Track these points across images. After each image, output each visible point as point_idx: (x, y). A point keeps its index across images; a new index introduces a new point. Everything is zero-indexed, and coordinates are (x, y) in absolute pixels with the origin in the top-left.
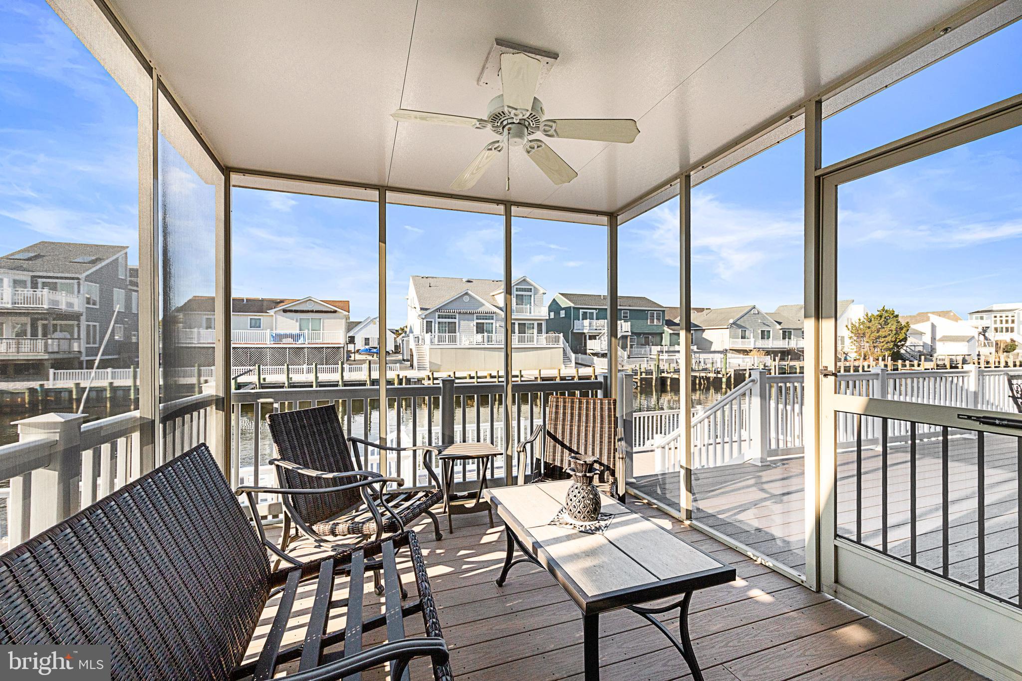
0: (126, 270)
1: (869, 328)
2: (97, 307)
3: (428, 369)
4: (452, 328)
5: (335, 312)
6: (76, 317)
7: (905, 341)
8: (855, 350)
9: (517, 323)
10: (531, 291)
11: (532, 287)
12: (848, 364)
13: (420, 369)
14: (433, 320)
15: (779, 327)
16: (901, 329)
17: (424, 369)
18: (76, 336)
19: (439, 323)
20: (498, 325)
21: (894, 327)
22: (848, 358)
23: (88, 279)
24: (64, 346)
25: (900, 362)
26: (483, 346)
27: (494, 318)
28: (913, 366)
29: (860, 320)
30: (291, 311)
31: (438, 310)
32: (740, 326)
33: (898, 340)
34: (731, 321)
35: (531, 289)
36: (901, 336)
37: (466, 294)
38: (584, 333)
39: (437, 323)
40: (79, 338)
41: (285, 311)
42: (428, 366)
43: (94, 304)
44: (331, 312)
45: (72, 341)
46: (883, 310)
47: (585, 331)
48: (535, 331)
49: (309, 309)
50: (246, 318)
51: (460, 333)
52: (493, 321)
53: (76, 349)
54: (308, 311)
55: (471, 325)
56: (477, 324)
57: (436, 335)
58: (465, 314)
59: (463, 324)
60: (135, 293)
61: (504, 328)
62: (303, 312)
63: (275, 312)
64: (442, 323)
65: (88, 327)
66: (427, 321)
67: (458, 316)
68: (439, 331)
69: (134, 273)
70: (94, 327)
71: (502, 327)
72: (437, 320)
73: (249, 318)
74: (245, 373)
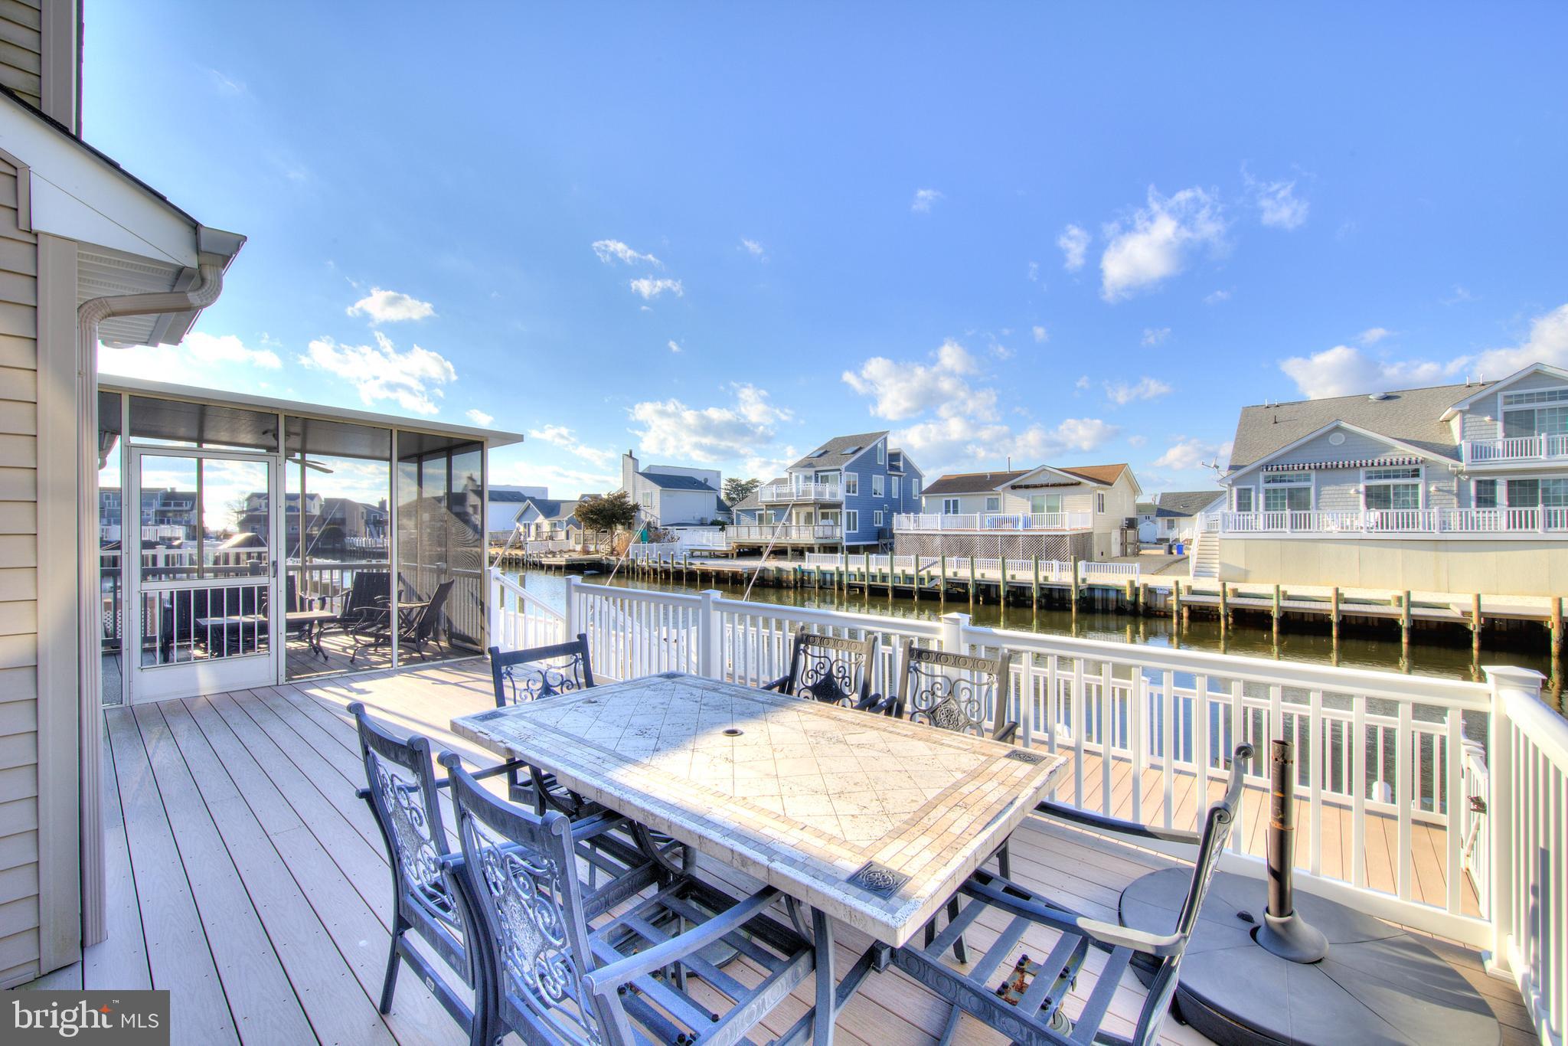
0: (885, 456)
2: (857, 495)
3: (1217, 575)
4: (1298, 500)
5: (1079, 484)
6: (838, 506)
9: (1502, 481)
13: (1199, 573)
14: (1253, 487)
17: (1210, 575)
18: (839, 523)
19: (1267, 491)
20: (1432, 489)
23: (847, 469)
24: (828, 532)
26: (1357, 536)
27: (1422, 474)
30: (1020, 487)
31: (1266, 466)
37: (1338, 429)
39: (1261, 490)
40: (841, 525)
41: (1014, 487)
42: (1218, 570)
43: (854, 491)
44: (1072, 484)
45: (835, 528)
49: (1044, 483)
50: (981, 499)
51: (1317, 508)
52: (1420, 482)
53: (838, 535)
54: (1042, 486)
55: (1352, 491)
56: (1368, 488)
57: (1259, 516)
58: (1334, 470)
59: (1328, 490)
60: (897, 478)
61: (1458, 495)
62: (1035, 487)
63: (1004, 490)
64: (1275, 491)
65: (849, 514)
66: (1239, 491)
67: (1313, 475)
68: (1267, 507)
69: (895, 457)
70: (855, 514)
71: (1450, 492)
72: (1263, 486)
73: (986, 498)
74: (930, 565)
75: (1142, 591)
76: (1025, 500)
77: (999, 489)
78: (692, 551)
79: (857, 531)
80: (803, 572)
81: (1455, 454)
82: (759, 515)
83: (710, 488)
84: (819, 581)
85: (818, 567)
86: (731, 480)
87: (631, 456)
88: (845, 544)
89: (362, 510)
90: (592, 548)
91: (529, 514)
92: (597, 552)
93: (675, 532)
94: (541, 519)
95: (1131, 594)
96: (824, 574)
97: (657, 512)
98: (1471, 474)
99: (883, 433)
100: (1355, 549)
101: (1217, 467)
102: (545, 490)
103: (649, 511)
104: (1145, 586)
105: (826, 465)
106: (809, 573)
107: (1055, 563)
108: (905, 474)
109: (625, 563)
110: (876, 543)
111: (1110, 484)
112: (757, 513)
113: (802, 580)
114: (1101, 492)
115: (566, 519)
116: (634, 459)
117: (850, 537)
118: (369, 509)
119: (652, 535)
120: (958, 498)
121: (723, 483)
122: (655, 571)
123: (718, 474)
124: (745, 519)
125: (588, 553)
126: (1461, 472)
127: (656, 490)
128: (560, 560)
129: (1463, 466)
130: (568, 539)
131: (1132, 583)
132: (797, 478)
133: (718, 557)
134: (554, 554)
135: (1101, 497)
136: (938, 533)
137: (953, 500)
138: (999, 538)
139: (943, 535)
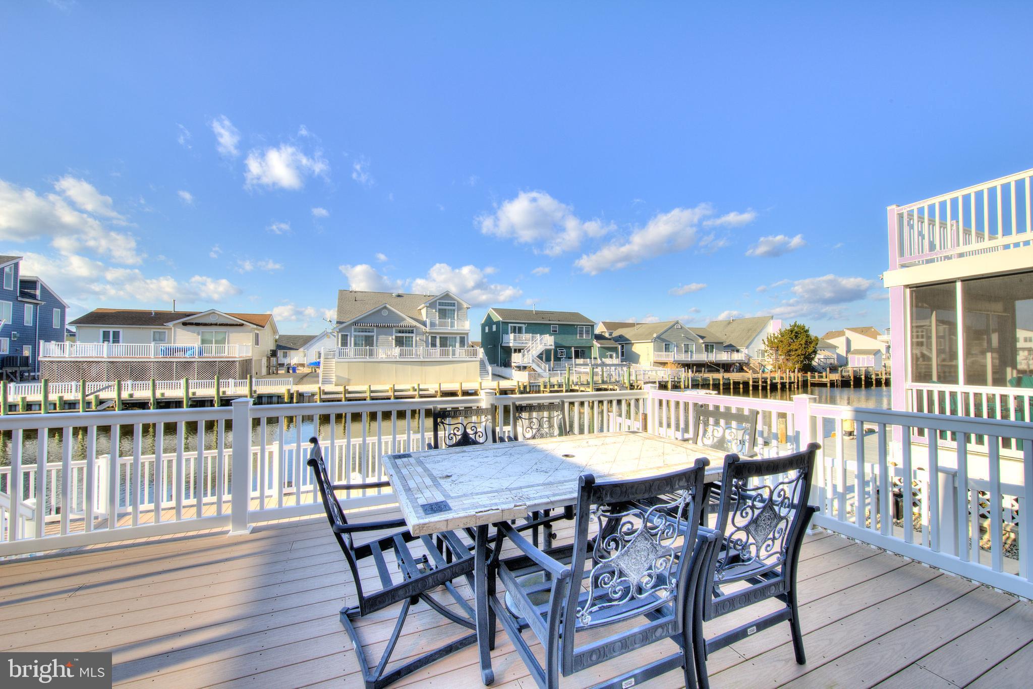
0: (15, 282)
1: (782, 342)
3: (334, 383)
4: (369, 341)
5: (242, 325)
7: (815, 355)
8: (771, 363)
9: (438, 337)
10: (454, 306)
11: (456, 302)
12: (764, 375)
13: (324, 382)
14: (349, 334)
15: (701, 341)
16: (811, 343)
17: (330, 383)
19: (355, 336)
20: (418, 339)
21: (803, 342)
22: (766, 370)
25: (809, 373)
26: (395, 360)
27: (415, 332)
28: (822, 377)
29: (774, 334)
30: (191, 324)
31: (355, 323)
32: (663, 340)
33: (807, 353)
34: (655, 335)
35: (454, 303)
36: (810, 350)
37: (385, 308)
38: (510, 347)
39: (352, 336)
41: (185, 324)
42: (334, 380)
44: (237, 325)
46: (795, 325)
47: (511, 345)
48: (458, 345)
49: (213, 322)
50: (149, 331)
51: (377, 346)
52: (414, 335)
54: (211, 325)
55: (390, 338)
56: (396, 337)
57: (351, 349)
58: (385, 328)
59: (381, 337)
60: (31, 306)
61: (425, 342)
62: (205, 325)
63: (174, 325)
64: (359, 336)
66: (342, 335)
67: (375, 329)
68: (355, 345)
69: (28, 284)
71: (423, 340)
72: (353, 333)
73: (152, 331)
74: (103, 389)
75: (295, 395)
76: (195, 335)
77: (171, 324)
81: (424, 324)
95: (288, 398)
98: (430, 333)
99: (12, 258)
100: (394, 366)
101: (331, 321)
104: (297, 392)
107: (231, 381)
108: (42, 303)
111: (263, 327)
114: (257, 332)
120: (121, 331)
126: (426, 332)
129: (428, 330)
131: (289, 390)
135: (257, 336)
136: (103, 360)
137: (114, 332)
138: (175, 364)
139: (109, 362)
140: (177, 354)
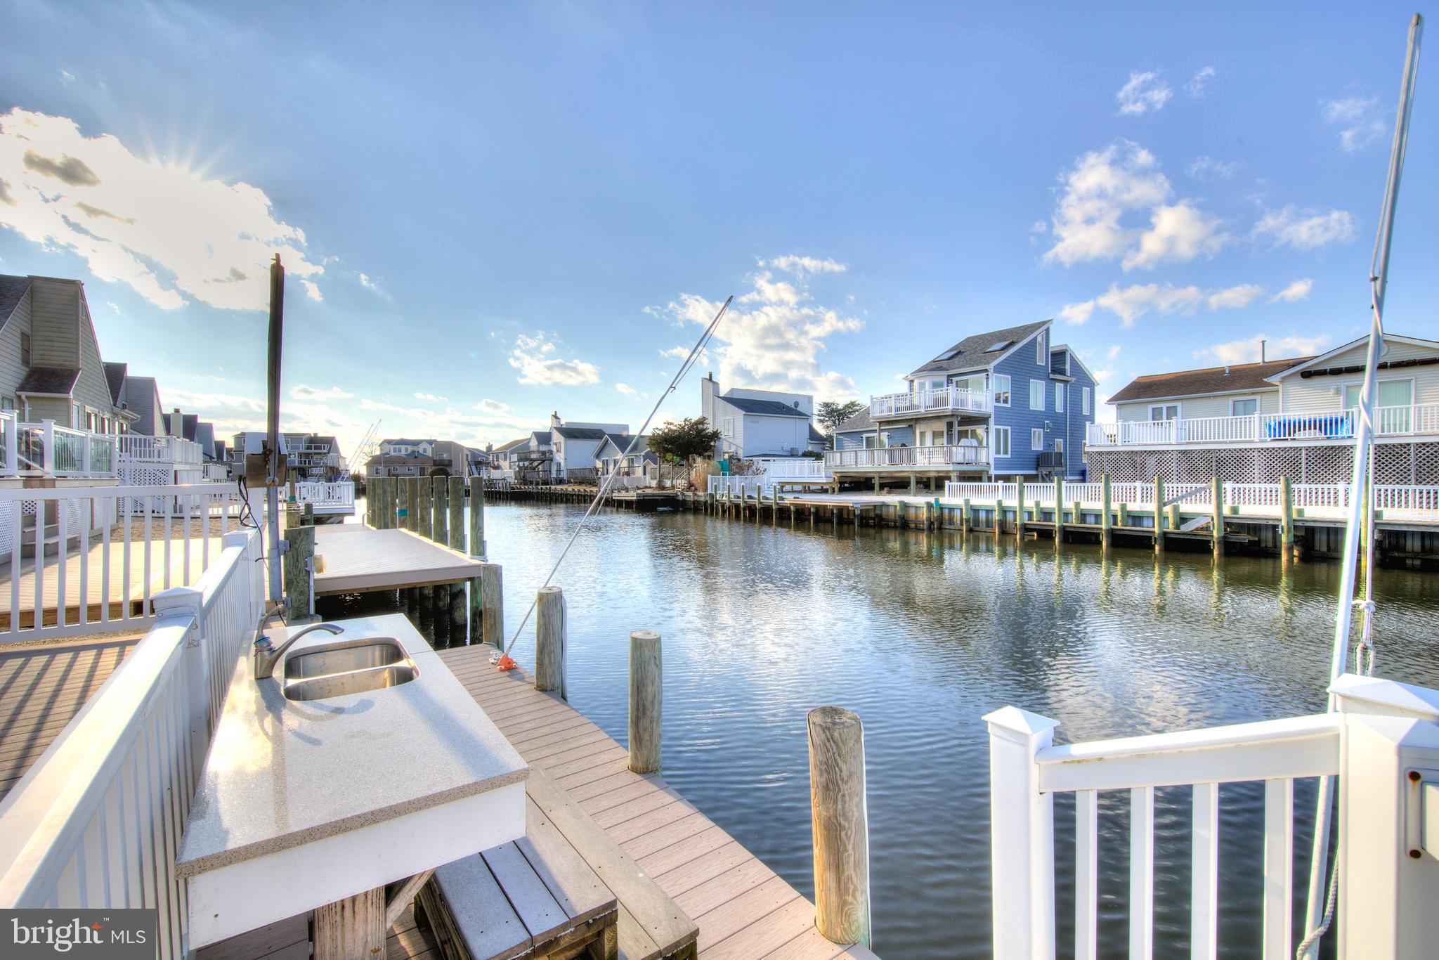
0: (1047, 355)
2: (1009, 405)
6: (982, 420)
18: (985, 444)
23: (997, 369)
24: (970, 455)
30: (1322, 373)
40: (987, 446)
41: (1307, 375)
43: (1005, 401)
45: (979, 449)
50: (1226, 401)
53: (984, 460)
60: (1062, 385)
63: (1283, 380)
65: (998, 431)
69: (1059, 357)
70: (1006, 432)
73: (1231, 400)
74: (1183, 497)
76: (1331, 392)
77: (1275, 380)
78: (783, 485)
79: (1009, 456)
80: (942, 508)
82: (867, 438)
83: (800, 414)
84: (968, 521)
85: (967, 502)
86: (826, 405)
87: (710, 379)
88: (993, 472)
89: (466, 452)
90: (668, 483)
91: (607, 451)
92: (673, 487)
93: (760, 463)
94: (619, 456)
96: (976, 510)
97: (739, 441)
99: (1044, 323)
102: (626, 427)
103: (731, 440)
105: (963, 366)
106: (951, 510)
108: (1074, 379)
109: (702, 499)
110: (1033, 472)
112: (865, 436)
113: (941, 519)
115: (643, 453)
116: (714, 383)
117: (999, 464)
118: (474, 453)
119: (735, 466)
120: (1179, 404)
121: (816, 408)
122: (737, 506)
123: (810, 399)
124: (849, 443)
125: (664, 488)
127: (739, 414)
128: (631, 496)
130: (645, 474)
132: (922, 386)
133: (814, 492)
134: (627, 490)
136: (1170, 448)
137: (1167, 407)
138: (1304, 452)
139: (1180, 452)
140: (1300, 435)
